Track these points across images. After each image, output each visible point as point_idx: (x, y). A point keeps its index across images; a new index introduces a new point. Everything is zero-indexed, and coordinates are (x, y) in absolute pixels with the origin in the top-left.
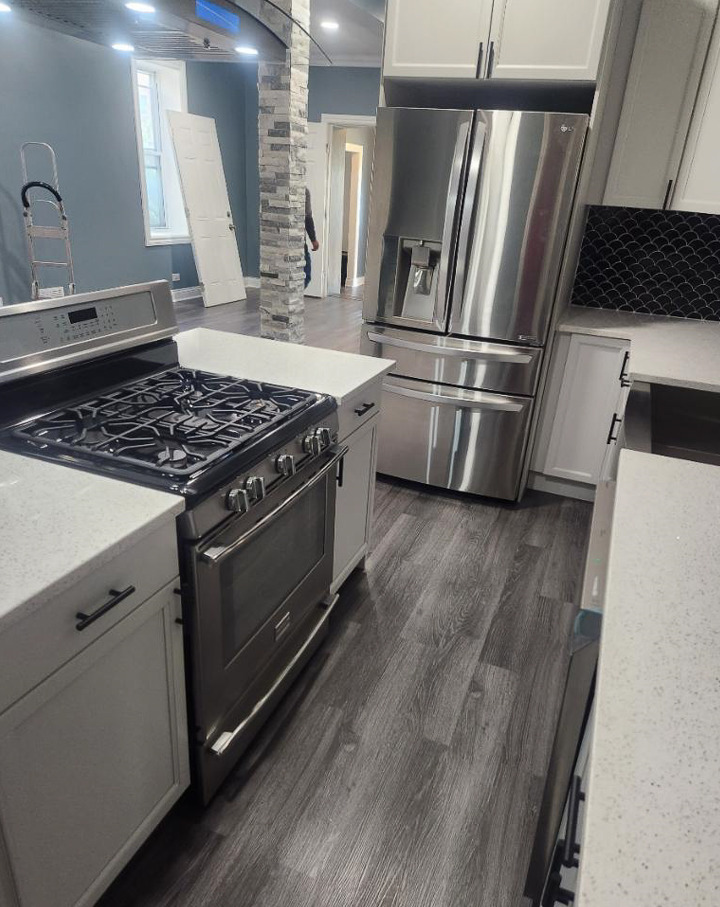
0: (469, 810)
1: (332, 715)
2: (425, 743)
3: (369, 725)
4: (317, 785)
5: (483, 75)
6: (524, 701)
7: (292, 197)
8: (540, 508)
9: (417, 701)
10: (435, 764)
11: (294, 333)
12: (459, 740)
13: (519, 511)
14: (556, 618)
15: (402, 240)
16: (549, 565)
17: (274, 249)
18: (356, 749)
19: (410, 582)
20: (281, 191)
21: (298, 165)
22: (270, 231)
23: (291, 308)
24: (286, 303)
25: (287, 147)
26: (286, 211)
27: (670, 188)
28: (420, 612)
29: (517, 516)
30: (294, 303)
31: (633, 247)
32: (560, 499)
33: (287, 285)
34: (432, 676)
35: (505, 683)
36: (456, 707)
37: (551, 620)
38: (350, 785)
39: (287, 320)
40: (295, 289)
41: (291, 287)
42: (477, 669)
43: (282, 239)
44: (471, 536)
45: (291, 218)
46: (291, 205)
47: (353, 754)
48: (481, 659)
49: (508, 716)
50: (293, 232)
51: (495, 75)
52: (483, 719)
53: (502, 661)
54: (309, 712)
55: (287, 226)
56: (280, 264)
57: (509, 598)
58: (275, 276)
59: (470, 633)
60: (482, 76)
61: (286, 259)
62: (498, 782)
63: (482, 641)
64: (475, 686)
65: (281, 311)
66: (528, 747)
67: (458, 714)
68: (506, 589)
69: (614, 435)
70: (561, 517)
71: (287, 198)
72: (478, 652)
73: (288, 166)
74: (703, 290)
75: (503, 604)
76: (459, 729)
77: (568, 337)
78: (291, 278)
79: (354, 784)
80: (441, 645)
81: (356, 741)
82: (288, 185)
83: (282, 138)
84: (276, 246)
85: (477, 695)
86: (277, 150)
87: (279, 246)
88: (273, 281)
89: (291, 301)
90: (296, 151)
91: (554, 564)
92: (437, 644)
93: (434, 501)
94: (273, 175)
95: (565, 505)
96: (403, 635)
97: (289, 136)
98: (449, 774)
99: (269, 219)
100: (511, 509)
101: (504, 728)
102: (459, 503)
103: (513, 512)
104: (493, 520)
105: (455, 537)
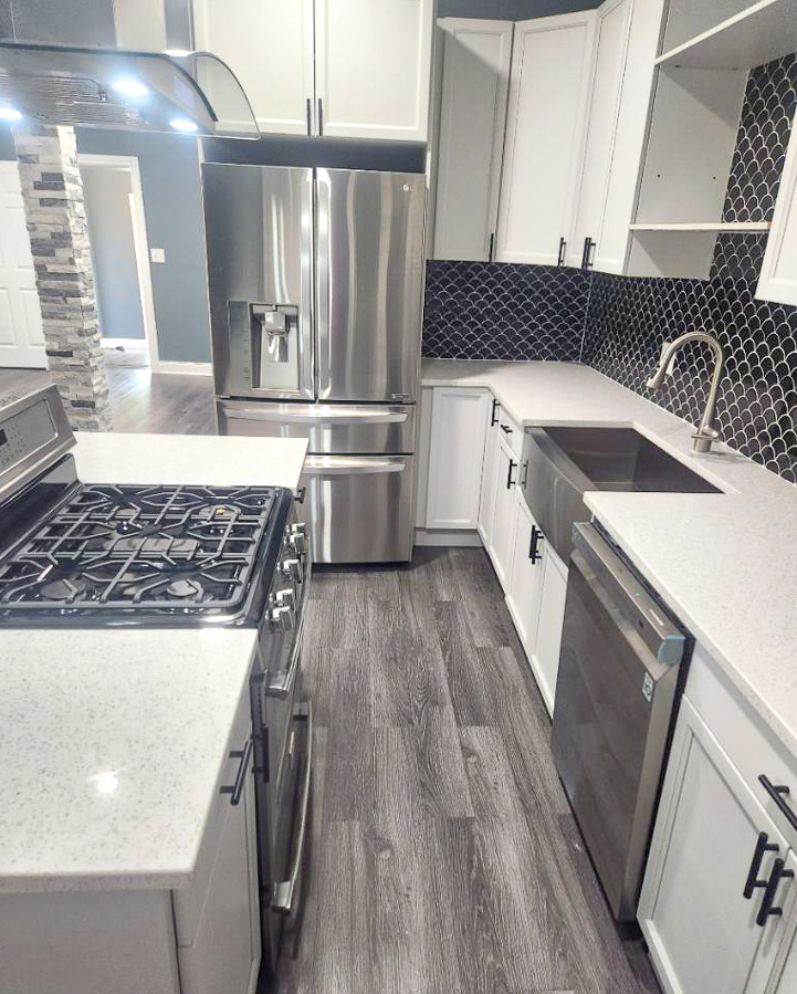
0: (523, 867)
1: (350, 829)
2: (452, 821)
3: (392, 825)
4: (375, 903)
5: (315, 132)
6: (515, 750)
7: (77, 261)
8: (432, 563)
9: (423, 785)
10: (472, 838)
11: (103, 419)
12: (481, 808)
13: (416, 570)
14: (500, 664)
15: (251, 305)
16: (469, 617)
17: (63, 323)
18: (393, 853)
19: (351, 668)
20: (62, 254)
21: (77, 222)
22: (54, 301)
23: (96, 389)
24: (88, 384)
25: (63, 202)
26: (73, 276)
27: (493, 240)
28: (378, 696)
29: (415, 575)
30: (98, 384)
31: (459, 297)
32: (445, 549)
33: (88, 364)
34: (424, 757)
35: (490, 739)
36: (461, 776)
37: (496, 666)
38: (405, 891)
39: (92, 405)
40: (96, 367)
41: (92, 365)
42: (460, 736)
43: (70, 310)
44: (385, 606)
45: (81, 285)
46: (78, 271)
47: (392, 861)
48: (459, 724)
49: (509, 769)
50: (85, 301)
51: (326, 133)
52: (491, 780)
53: (478, 720)
54: (324, 836)
55: (77, 295)
56: (73, 340)
57: (451, 657)
58: (69, 354)
59: (435, 703)
60: (312, 134)
61: (81, 333)
62: (533, 832)
63: (449, 706)
64: (467, 752)
65: (83, 394)
66: (540, 791)
67: (466, 783)
68: (444, 650)
69: (512, 480)
70: (454, 567)
71: (72, 262)
72: (452, 717)
73: (67, 224)
74: (525, 332)
75: (449, 665)
76: (474, 798)
77: (430, 391)
78: (91, 356)
79: (409, 889)
80: (416, 723)
81: (388, 846)
82: (71, 246)
83: (53, 192)
84: (65, 318)
85: (472, 759)
86: (50, 205)
87: (70, 319)
88: (68, 361)
89: (94, 382)
90: (74, 206)
91: (473, 614)
92: (411, 722)
93: (330, 578)
94: (48, 236)
95: (453, 554)
96: (375, 724)
97: (63, 188)
98: (488, 842)
99: (50, 287)
100: (408, 569)
101: (512, 781)
102: (355, 575)
103: (410, 573)
104: (397, 585)
105: (370, 610)
